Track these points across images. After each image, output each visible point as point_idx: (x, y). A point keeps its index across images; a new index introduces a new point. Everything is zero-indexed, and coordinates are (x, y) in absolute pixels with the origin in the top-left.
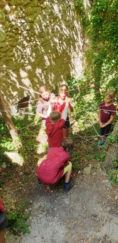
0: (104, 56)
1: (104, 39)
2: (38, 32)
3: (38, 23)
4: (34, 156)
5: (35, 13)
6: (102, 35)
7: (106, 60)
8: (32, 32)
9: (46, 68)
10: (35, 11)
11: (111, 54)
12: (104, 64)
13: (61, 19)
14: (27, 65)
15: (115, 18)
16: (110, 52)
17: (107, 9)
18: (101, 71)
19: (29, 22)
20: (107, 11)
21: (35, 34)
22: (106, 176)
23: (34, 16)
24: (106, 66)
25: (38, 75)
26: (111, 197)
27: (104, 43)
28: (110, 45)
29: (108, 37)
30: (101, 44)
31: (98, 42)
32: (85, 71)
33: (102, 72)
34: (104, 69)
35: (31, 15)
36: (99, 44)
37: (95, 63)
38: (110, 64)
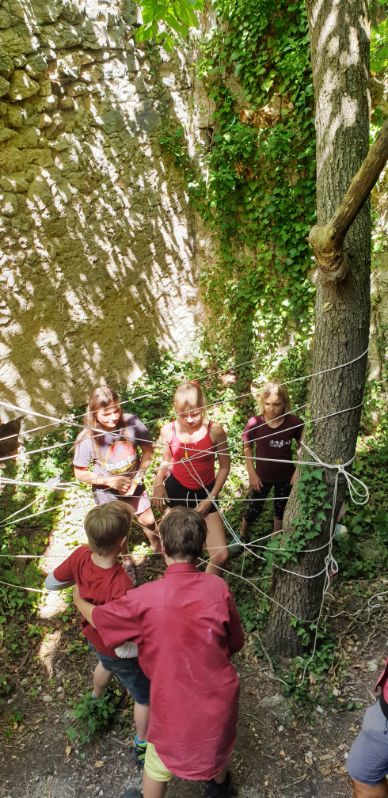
0: (257, 289)
1: (255, 238)
2: (43, 220)
3: (40, 194)
4: (30, 625)
5: (32, 165)
6: (246, 224)
7: (263, 301)
8: (23, 222)
9: (72, 330)
10: (31, 160)
11: (279, 281)
12: (259, 313)
13: (118, 180)
14: (9, 322)
15: (279, 178)
16: (274, 277)
17: (253, 153)
18: (251, 335)
19: (12, 191)
20: (256, 158)
21: (32, 225)
22: (274, 682)
23: (28, 175)
24: (264, 318)
25: (47, 352)
26: (292, 758)
27: (254, 249)
28: (274, 256)
29: (265, 233)
30: (248, 252)
31: (238, 247)
32: (205, 334)
33: (256, 337)
34: (260, 329)
35: (17, 170)
36: (241, 254)
37: (232, 309)
38: (278, 313)
